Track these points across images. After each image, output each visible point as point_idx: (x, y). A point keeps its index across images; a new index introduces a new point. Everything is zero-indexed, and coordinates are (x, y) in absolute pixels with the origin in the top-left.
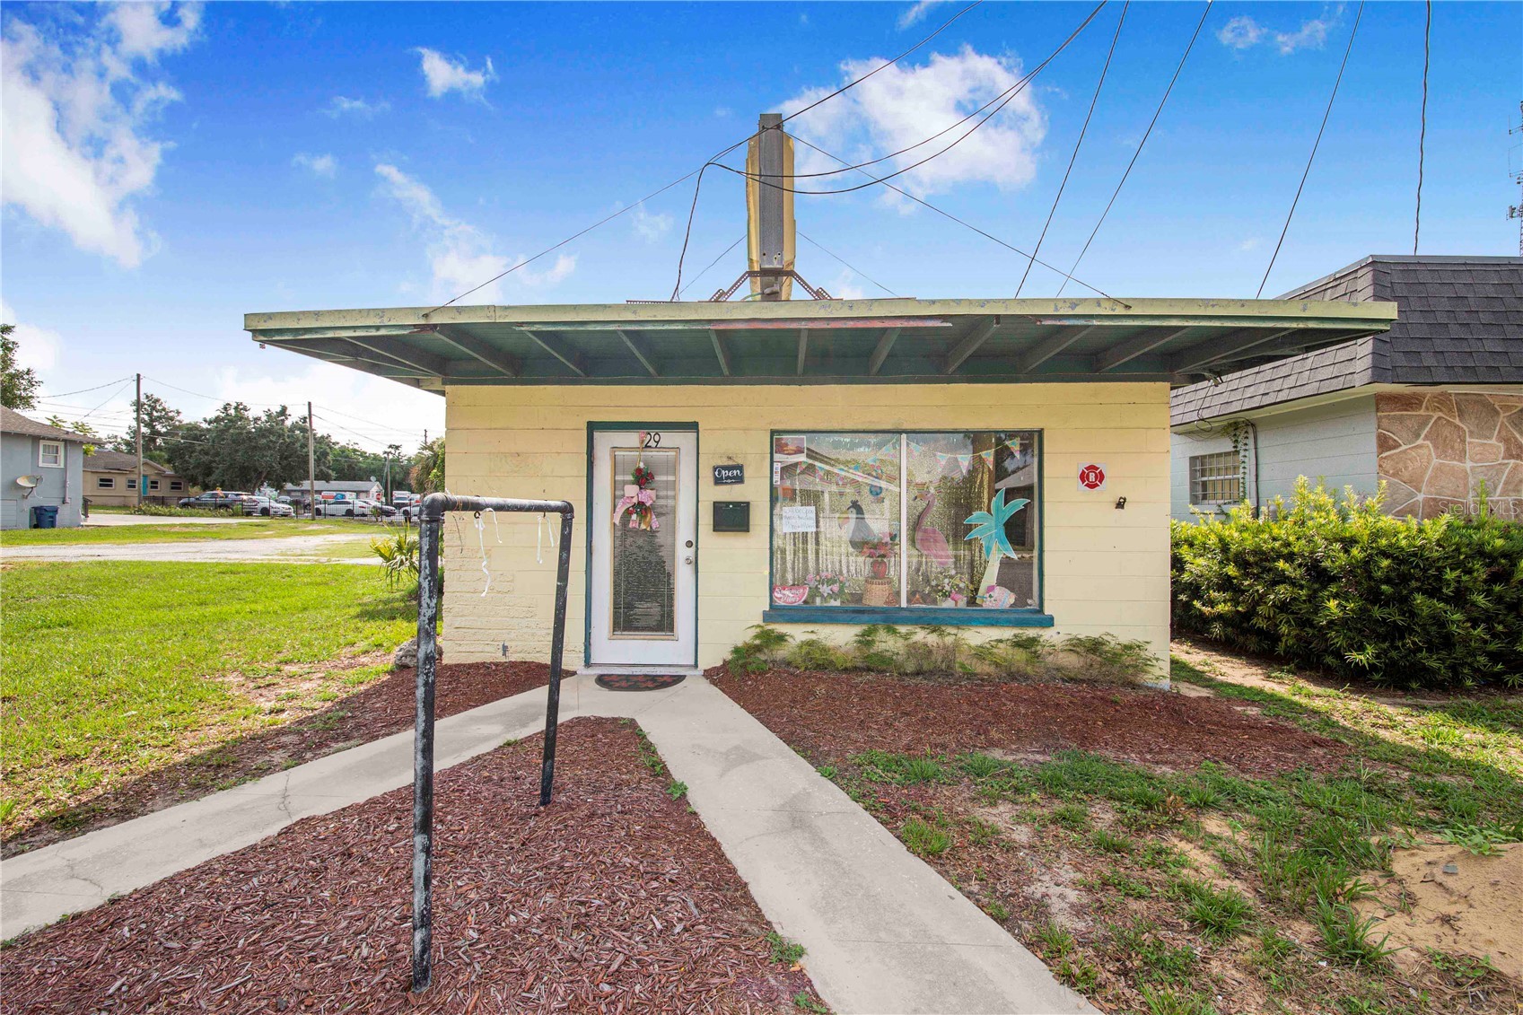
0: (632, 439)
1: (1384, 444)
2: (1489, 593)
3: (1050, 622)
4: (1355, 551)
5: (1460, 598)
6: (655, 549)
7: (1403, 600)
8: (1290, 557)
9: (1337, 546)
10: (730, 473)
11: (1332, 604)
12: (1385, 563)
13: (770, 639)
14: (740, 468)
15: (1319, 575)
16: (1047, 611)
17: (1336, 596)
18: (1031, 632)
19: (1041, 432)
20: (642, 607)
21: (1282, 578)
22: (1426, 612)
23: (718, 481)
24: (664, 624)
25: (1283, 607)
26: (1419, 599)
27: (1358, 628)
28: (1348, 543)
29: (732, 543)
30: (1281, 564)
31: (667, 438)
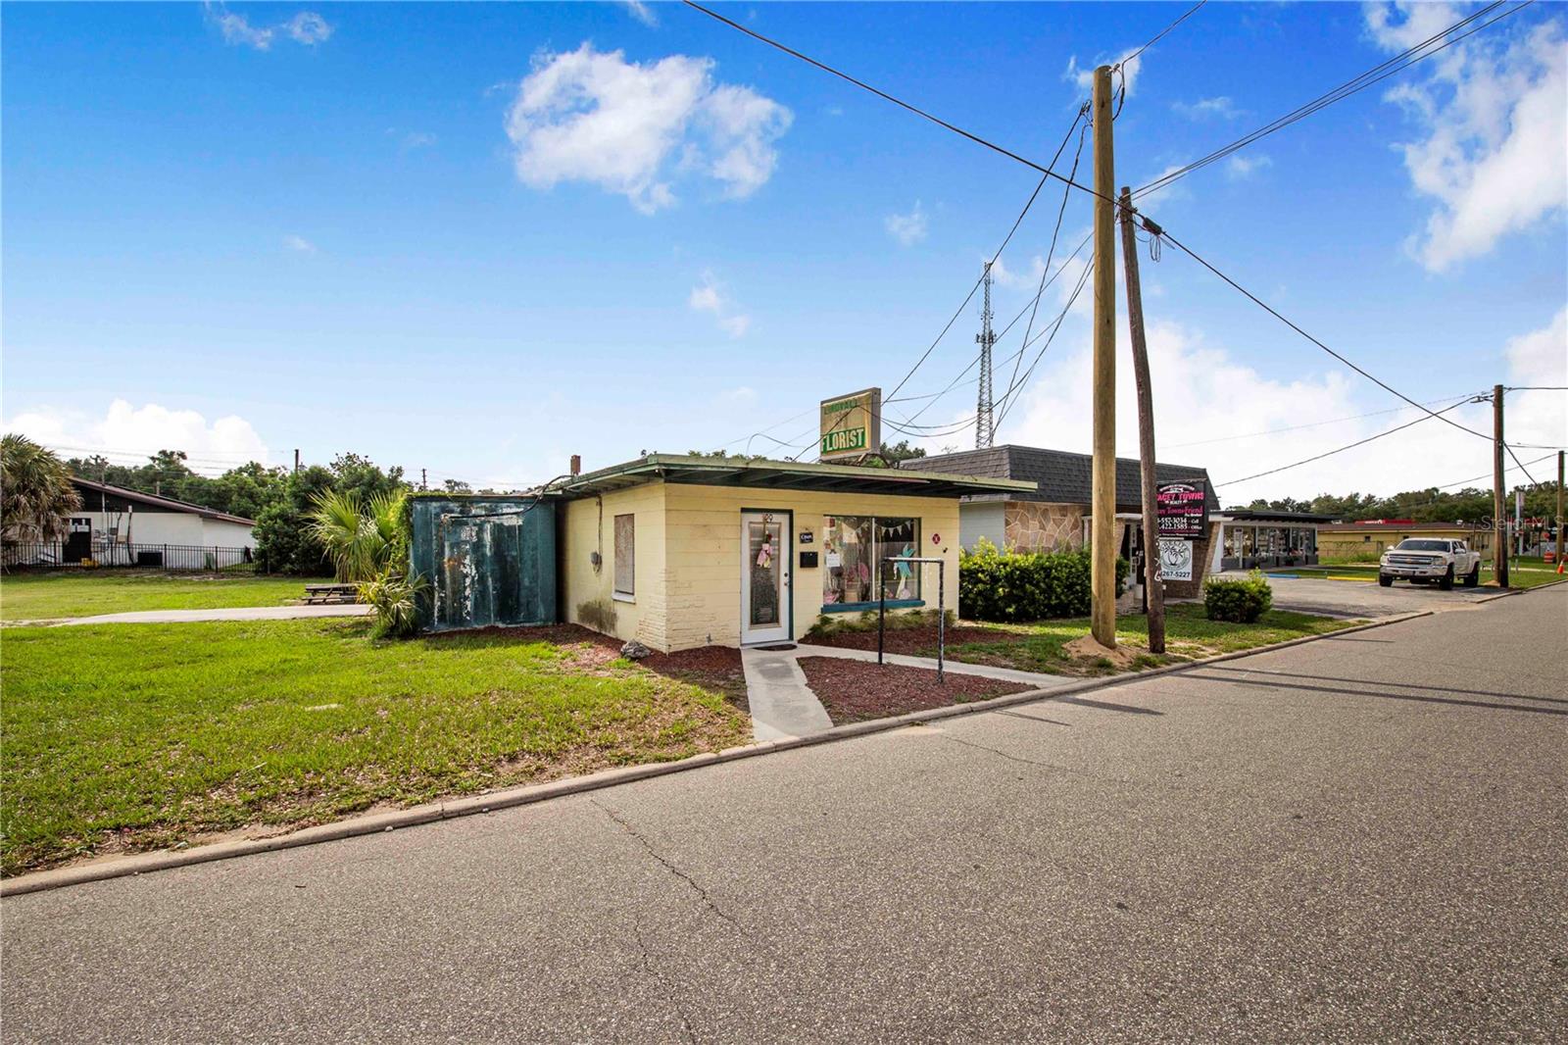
0: (759, 518)
1: (1007, 523)
2: (1044, 582)
3: (923, 603)
4: (1008, 569)
5: (1037, 586)
6: (769, 578)
7: (1022, 587)
8: (983, 572)
9: (1001, 566)
10: (807, 537)
11: (1001, 590)
12: (1018, 572)
13: (826, 621)
14: (811, 534)
15: (994, 579)
16: (923, 599)
17: (1001, 587)
18: (918, 609)
19: (919, 519)
20: (763, 611)
21: (980, 581)
22: (1029, 590)
23: (802, 541)
24: (774, 619)
25: (980, 593)
26: (1027, 586)
27: (1009, 599)
28: (1005, 565)
29: (808, 572)
30: (980, 575)
31: (776, 518)
